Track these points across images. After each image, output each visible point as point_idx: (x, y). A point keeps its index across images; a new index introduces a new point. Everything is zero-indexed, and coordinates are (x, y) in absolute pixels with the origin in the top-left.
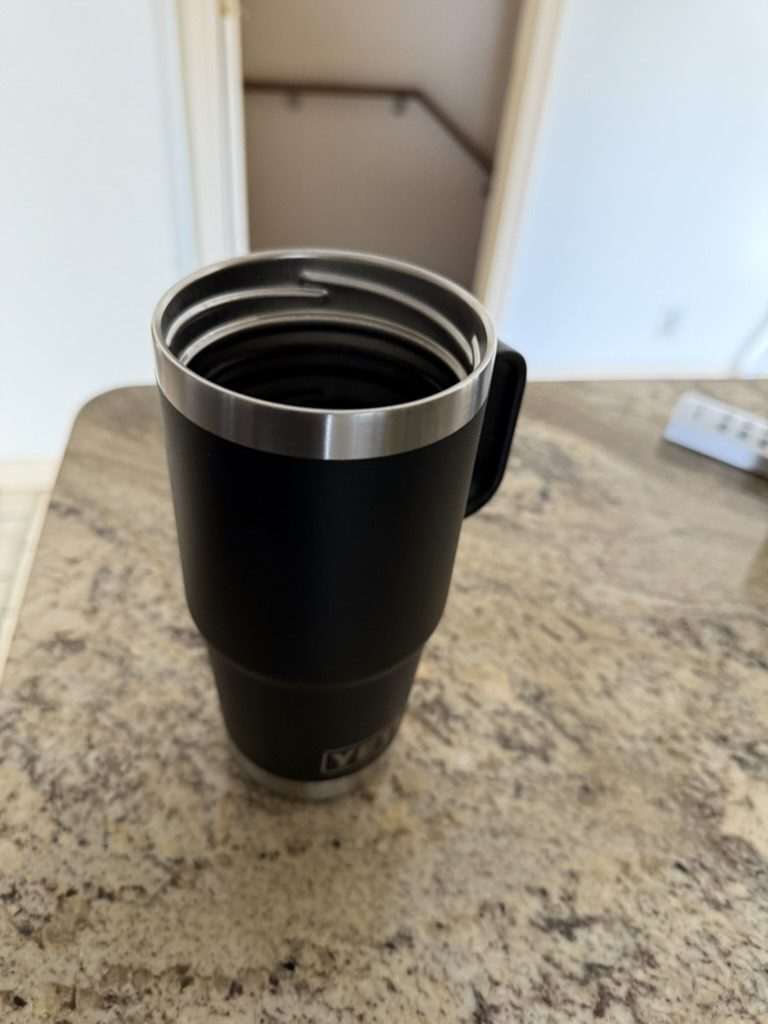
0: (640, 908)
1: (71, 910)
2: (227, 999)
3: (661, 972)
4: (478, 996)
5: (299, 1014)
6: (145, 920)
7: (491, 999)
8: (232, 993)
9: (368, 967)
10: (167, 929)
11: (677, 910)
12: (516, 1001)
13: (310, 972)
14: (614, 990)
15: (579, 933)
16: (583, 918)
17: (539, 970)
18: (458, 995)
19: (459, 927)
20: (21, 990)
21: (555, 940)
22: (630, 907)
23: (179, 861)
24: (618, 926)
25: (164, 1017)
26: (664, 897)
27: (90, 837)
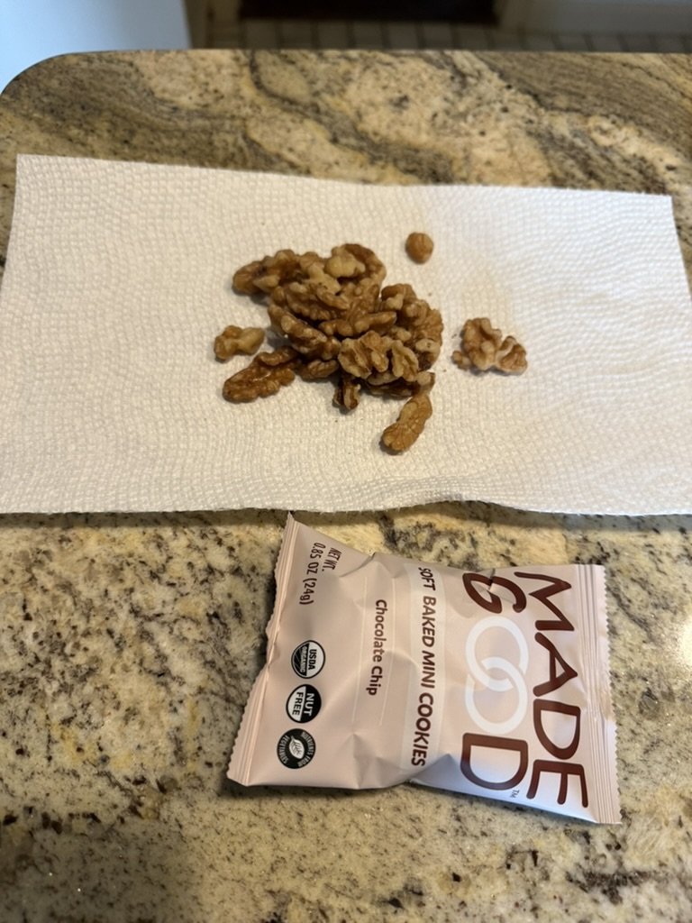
1: (11, 842)
6: (99, 860)
10: (126, 871)
15: (626, 892)
16: (632, 874)
19: (480, 880)
21: (596, 901)
23: (140, 781)
24: (674, 885)
27: (29, 744)
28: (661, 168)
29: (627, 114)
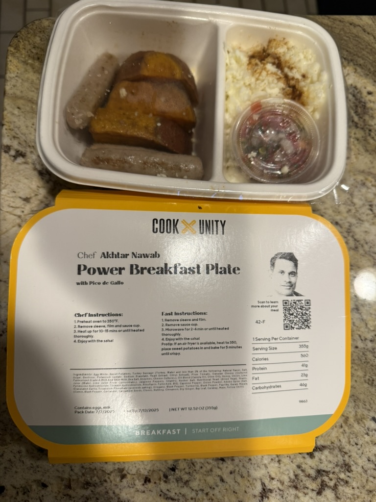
0: (350, 442)
2: (143, 485)
3: (353, 474)
4: (263, 484)
5: (178, 493)
7: (269, 486)
8: (145, 482)
9: (211, 470)
11: (368, 443)
12: (281, 487)
13: (183, 472)
14: (329, 483)
15: (316, 454)
17: (294, 472)
18: (254, 484)
20: (44, 479)
21: (304, 458)
22: (344, 441)
24: (336, 451)
25: (114, 493)
26: (363, 436)
28: (365, 93)
29: (350, 58)
